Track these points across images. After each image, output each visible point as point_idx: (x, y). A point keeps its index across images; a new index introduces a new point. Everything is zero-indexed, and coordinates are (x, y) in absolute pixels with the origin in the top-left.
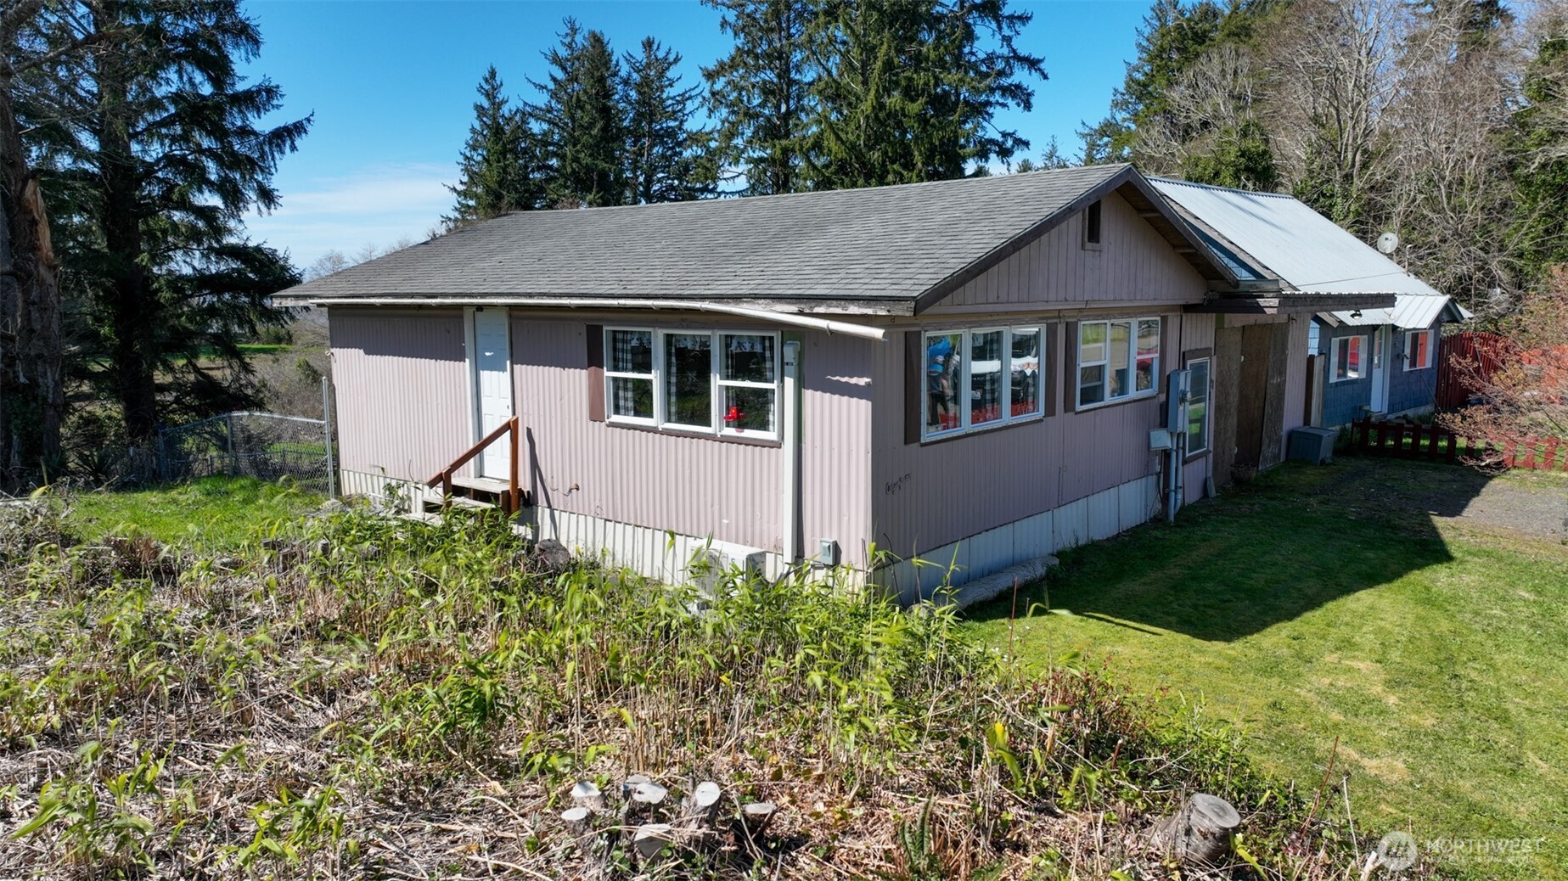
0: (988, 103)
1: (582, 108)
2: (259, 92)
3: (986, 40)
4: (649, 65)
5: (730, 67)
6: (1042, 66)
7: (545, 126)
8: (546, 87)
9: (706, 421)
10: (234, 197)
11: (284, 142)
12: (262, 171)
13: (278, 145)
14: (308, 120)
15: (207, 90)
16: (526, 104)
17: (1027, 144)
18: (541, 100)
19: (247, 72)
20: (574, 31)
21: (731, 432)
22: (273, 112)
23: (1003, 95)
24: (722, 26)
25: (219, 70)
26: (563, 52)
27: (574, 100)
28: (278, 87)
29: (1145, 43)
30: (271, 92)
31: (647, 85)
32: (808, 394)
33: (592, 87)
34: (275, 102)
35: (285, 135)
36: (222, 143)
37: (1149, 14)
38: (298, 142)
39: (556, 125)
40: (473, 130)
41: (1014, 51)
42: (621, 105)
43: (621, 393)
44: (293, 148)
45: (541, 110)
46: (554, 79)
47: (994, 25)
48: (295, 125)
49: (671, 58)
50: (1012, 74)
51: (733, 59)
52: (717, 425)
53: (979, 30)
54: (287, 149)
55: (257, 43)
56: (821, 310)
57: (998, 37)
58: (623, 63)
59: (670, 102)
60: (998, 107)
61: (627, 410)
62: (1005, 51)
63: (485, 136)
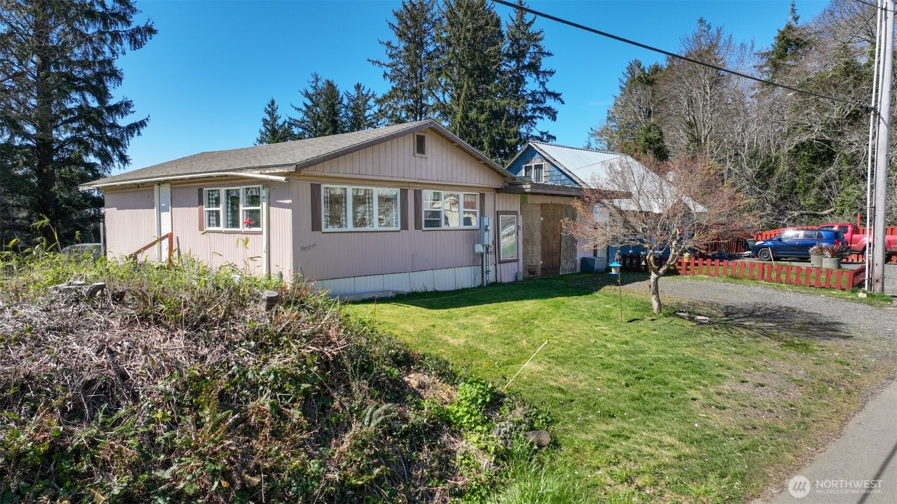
0: (534, 117)
1: (321, 121)
2: (121, 105)
3: (531, 84)
4: (358, 98)
5: (389, 97)
6: (561, 97)
7: (301, 130)
8: (301, 110)
9: (238, 226)
10: (106, 159)
11: (134, 131)
12: (122, 146)
13: (131, 133)
14: (147, 119)
15: (95, 104)
16: (290, 118)
17: (554, 138)
18: (299, 116)
19: (116, 95)
20: (317, 80)
21: (247, 229)
22: (130, 115)
23: (541, 112)
24: (384, 76)
25: (101, 94)
26: (311, 91)
27: (316, 116)
28: (131, 101)
29: (624, 86)
30: (128, 104)
31: (357, 109)
32: (272, 208)
33: (327, 109)
34: (131, 110)
35: (135, 128)
36: (100, 131)
37: (626, 71)
38: (142, 131)
39: (306, 129)
40: (262, 133)
41: (546, 90)
42: (344, 119)
43: (211, 218)
44: (139, 134)
45: (298, 121)
46: (306, 105)
47: (535, 76)
48: (140, 122)
49: (370, 94)
50: (545, 102)
51: (390, 93)
52: (242, 228)
53: (528, 79)
54: (135, 135)
55: (121, 79)
56: (267, 172)
57: (537, 82)
58: (345, 97)
59: (370, 118)
60: (538, 119)
61: (213, 225)
62: (541, 90)
63: (267, 135)
